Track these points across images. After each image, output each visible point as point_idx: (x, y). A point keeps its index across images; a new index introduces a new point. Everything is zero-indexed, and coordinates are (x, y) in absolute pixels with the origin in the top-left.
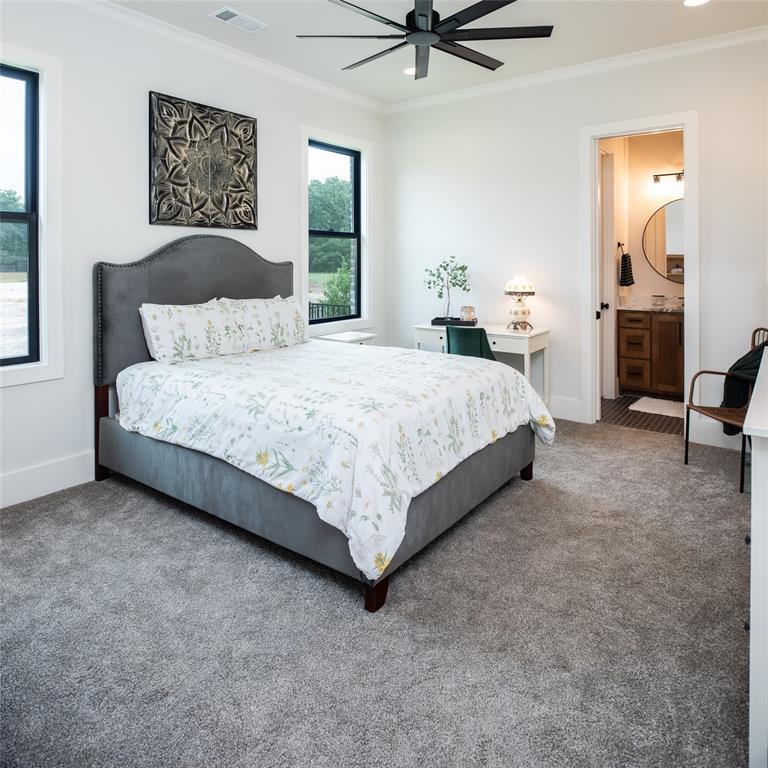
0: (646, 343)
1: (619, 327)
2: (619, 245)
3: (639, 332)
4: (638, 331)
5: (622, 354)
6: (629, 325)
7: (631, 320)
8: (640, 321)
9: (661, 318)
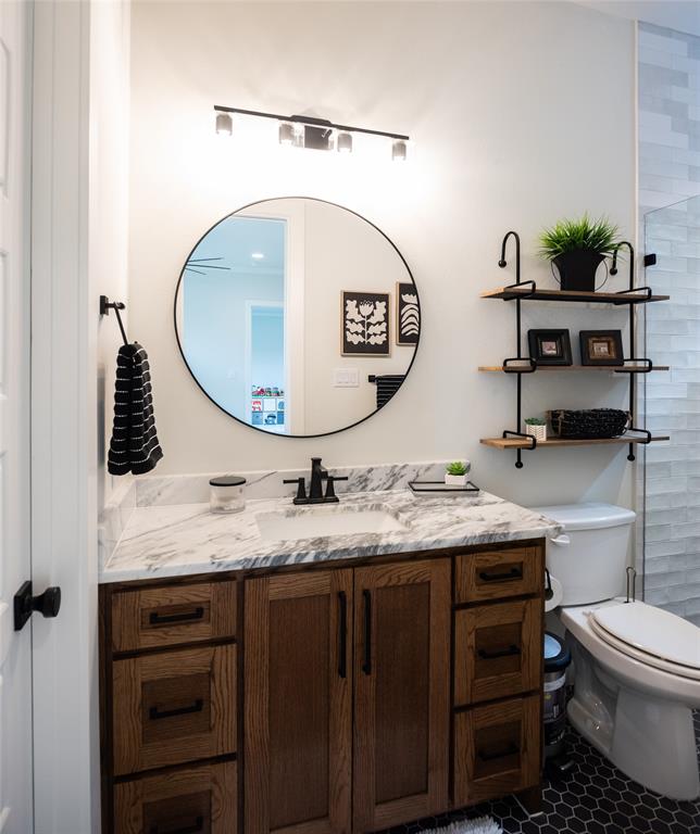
0: (223, 693)
1: (110, 654)
2: (105, 305)
3: (193, 661)
4: (188, 655)
5: (120, 769)
6: (150, 639)
7: (158, 619)
8: (196, 614)
9: (276, 588)
